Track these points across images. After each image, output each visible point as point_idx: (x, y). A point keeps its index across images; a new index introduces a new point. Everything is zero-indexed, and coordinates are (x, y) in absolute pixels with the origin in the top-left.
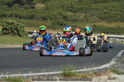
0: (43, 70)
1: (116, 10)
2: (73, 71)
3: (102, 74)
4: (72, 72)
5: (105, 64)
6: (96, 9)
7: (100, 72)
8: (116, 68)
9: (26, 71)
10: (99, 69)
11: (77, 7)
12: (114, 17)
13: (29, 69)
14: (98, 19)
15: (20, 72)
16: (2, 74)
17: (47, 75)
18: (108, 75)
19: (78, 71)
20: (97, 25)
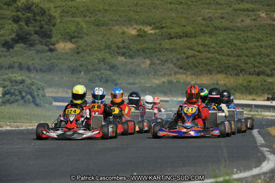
1: (209, 52)
6: (171, 51)
12: (206, 64)
14: (176, 69)
20: (175, 81)
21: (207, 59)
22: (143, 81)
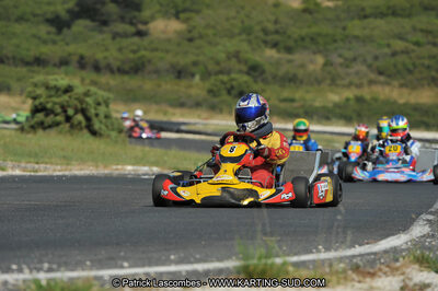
0: (172, 257)
1: (435, 44)
2: (278, 261)
3: (380, 270)
4: (273, 264)
5: (393, 235)
6: (365, 40)
7: (372, 263)
8: (430, 249)
9: (112, 259)
10: (368, 254)
11: (296, 31)
12: (428, 67)
13: (122, 254)
14: (373, 76)
15: (88, 263)
16: (26, 271)
17: (184, 274)
18: (403, 274)
19: (295, 259)
20: (368, 97)
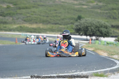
21: (35, 17)
22: (9, 26)
